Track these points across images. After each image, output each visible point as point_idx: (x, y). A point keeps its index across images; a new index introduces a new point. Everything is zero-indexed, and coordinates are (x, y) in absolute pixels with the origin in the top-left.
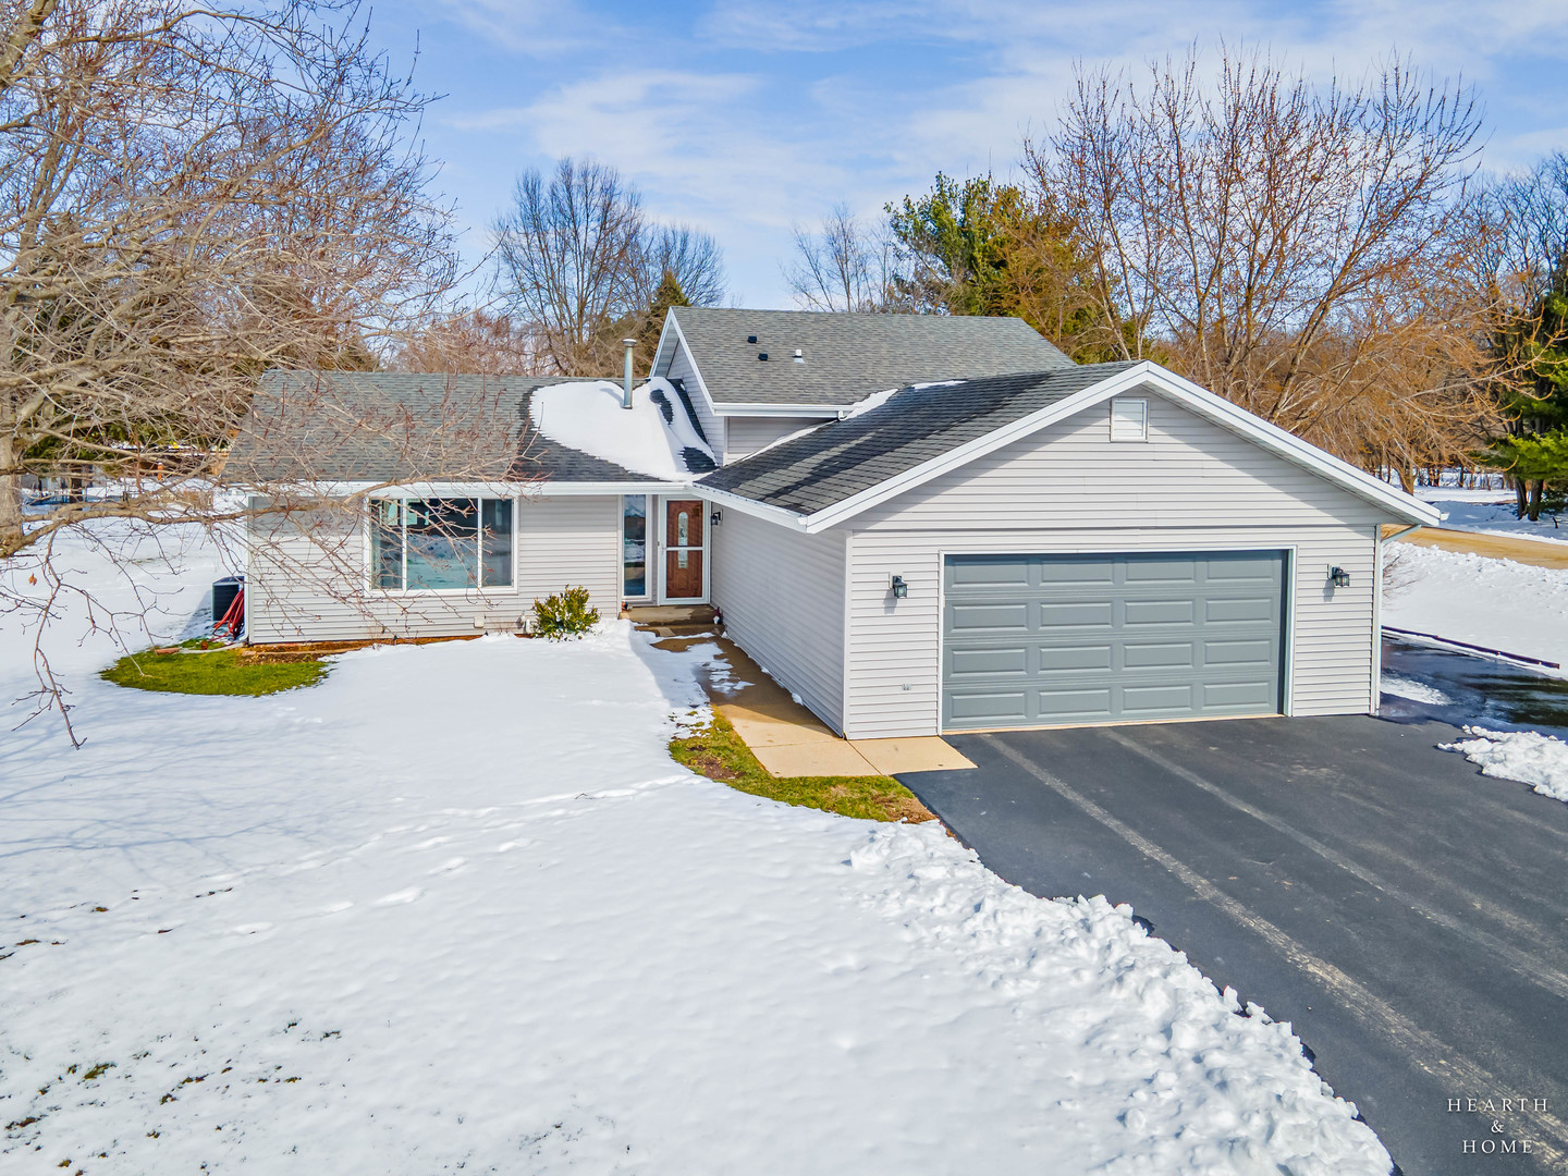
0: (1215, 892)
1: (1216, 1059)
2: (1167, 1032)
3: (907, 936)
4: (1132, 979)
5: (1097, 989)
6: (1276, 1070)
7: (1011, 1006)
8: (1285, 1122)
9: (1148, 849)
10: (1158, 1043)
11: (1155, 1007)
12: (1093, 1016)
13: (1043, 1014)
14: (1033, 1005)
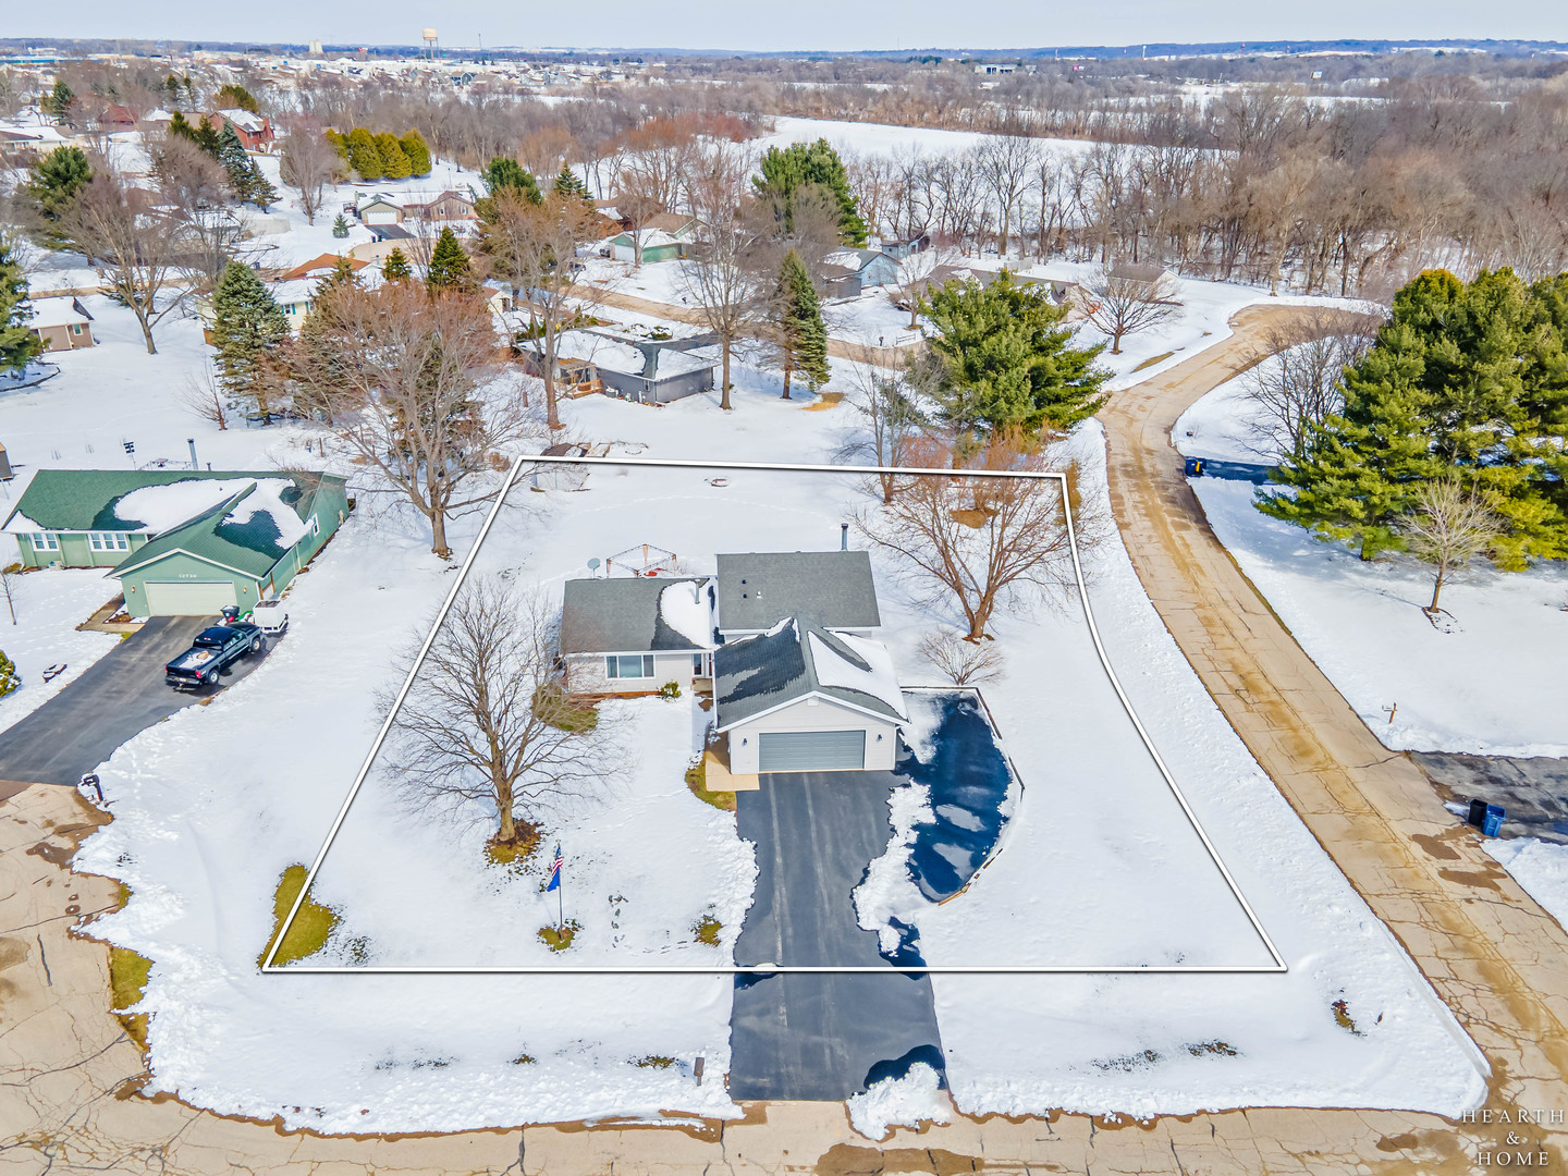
0: (778, 839)
1: (741, 876)
2: (738, 870)
3: (709, 845)
5: (733, 862)
6: (749, 878)
7: (716, 863)
8: (743, 886)
9: (775, 825)
10: (735, 872)
11: (739, 865)
12: (729, 866)
13: (720, 865)
14: (719, 863)
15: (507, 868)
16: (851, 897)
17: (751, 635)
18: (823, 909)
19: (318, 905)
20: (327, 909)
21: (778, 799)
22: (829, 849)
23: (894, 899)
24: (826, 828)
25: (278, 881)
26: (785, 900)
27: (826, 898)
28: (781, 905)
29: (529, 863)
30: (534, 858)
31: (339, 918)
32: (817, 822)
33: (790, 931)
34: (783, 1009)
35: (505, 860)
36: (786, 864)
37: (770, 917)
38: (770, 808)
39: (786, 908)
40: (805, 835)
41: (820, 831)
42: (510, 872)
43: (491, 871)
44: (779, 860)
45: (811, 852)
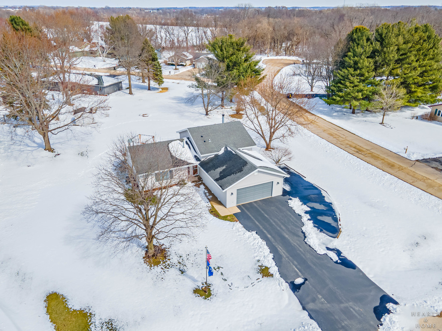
0: (262, 228)
1: (261, 246)
2: (258, 244)
3: (239, 237)
4: (256, 240)
5: (253, 241)
6: (264, 246)
7: (248, 243)
8: (264, 250)
9: (257, 223)
10: (257, 245)
11: (257, 242)
12: (253, 243)
13: (250, 243)
14: (249, 242)
15: (160, 267)
16: (306, 243)
17: (212, 155)
18: (300, 251)
19: (75, 311)
20: (81, 311)
21: (251, 214)
22: (284, 228)
23: (321, 240)
24: (276, 220)
25: (45, 304)
26: (284, 251)
27: (298, 246)
28: (284, 253)
29: (168, 262)
30: (169, 259)
31: (91, 314)
32: (271, 219)
33: (295, 263)
34: (320, 297)
35: (157, 264)
36: (273, 237)
37: (283, 259)
38: (250, 217)
39: (287, 254)
40: (271, 225)
41: (275, 222)
42: (162, 269)
43: (153, 270)
44: (269, 236)
45: (278, 230)
